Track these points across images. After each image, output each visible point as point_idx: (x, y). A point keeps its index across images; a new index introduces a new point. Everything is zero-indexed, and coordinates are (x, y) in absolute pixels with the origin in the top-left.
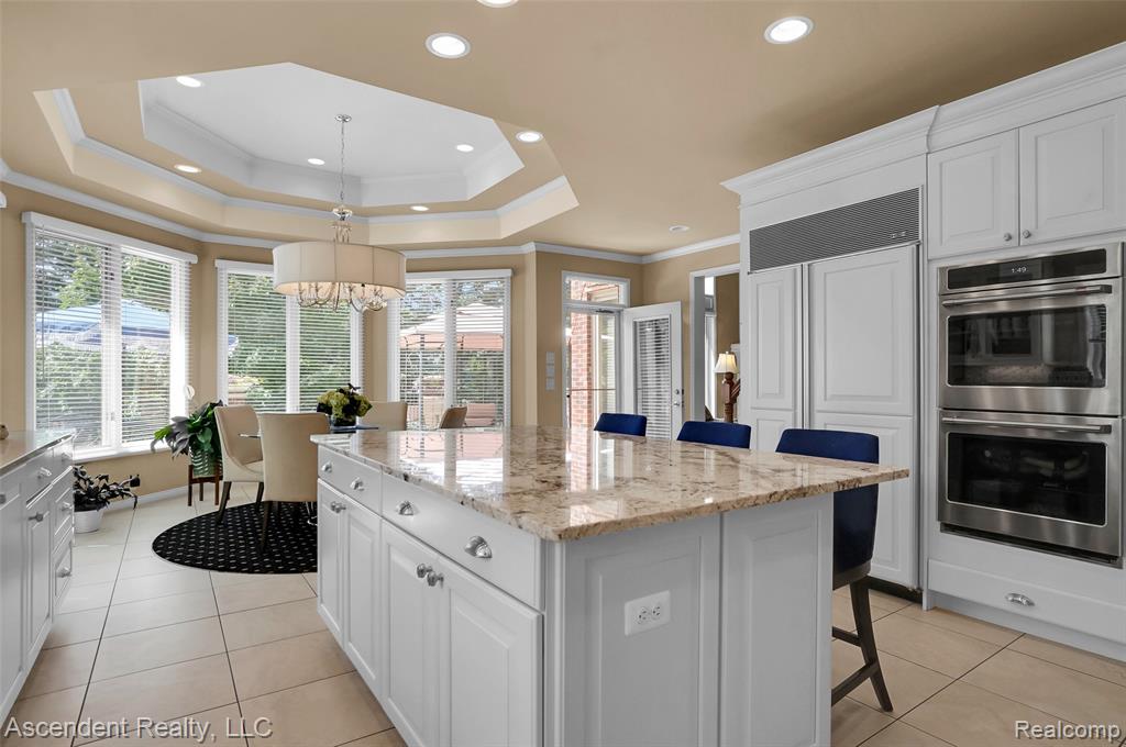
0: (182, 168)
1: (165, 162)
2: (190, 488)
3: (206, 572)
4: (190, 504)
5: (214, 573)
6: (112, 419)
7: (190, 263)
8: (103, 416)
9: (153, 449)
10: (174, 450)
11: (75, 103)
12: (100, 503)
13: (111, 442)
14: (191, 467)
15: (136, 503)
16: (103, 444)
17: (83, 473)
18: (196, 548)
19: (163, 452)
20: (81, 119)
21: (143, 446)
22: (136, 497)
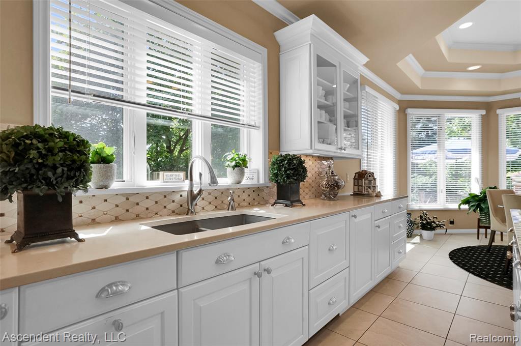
0: (471, 68)
1: (462, 68)
2: (478, 231)
3: (467, 273)
4: (478, 238)
5: (471, 275)
6: (442, 192)
7: (481, 115)
8: (438, 191)
9: (459, 208)
10: (470, 209)
11: (417, 60)
12: (432, 229)
13: (442, 202)
14: (479, 220)
15: (446, 231)
16: (438, 203)
17: (426, 214)
18: (469, 260)
19: (464, 210)
20: (421, 65)
21: (455, 206)
22: (446, 229)
